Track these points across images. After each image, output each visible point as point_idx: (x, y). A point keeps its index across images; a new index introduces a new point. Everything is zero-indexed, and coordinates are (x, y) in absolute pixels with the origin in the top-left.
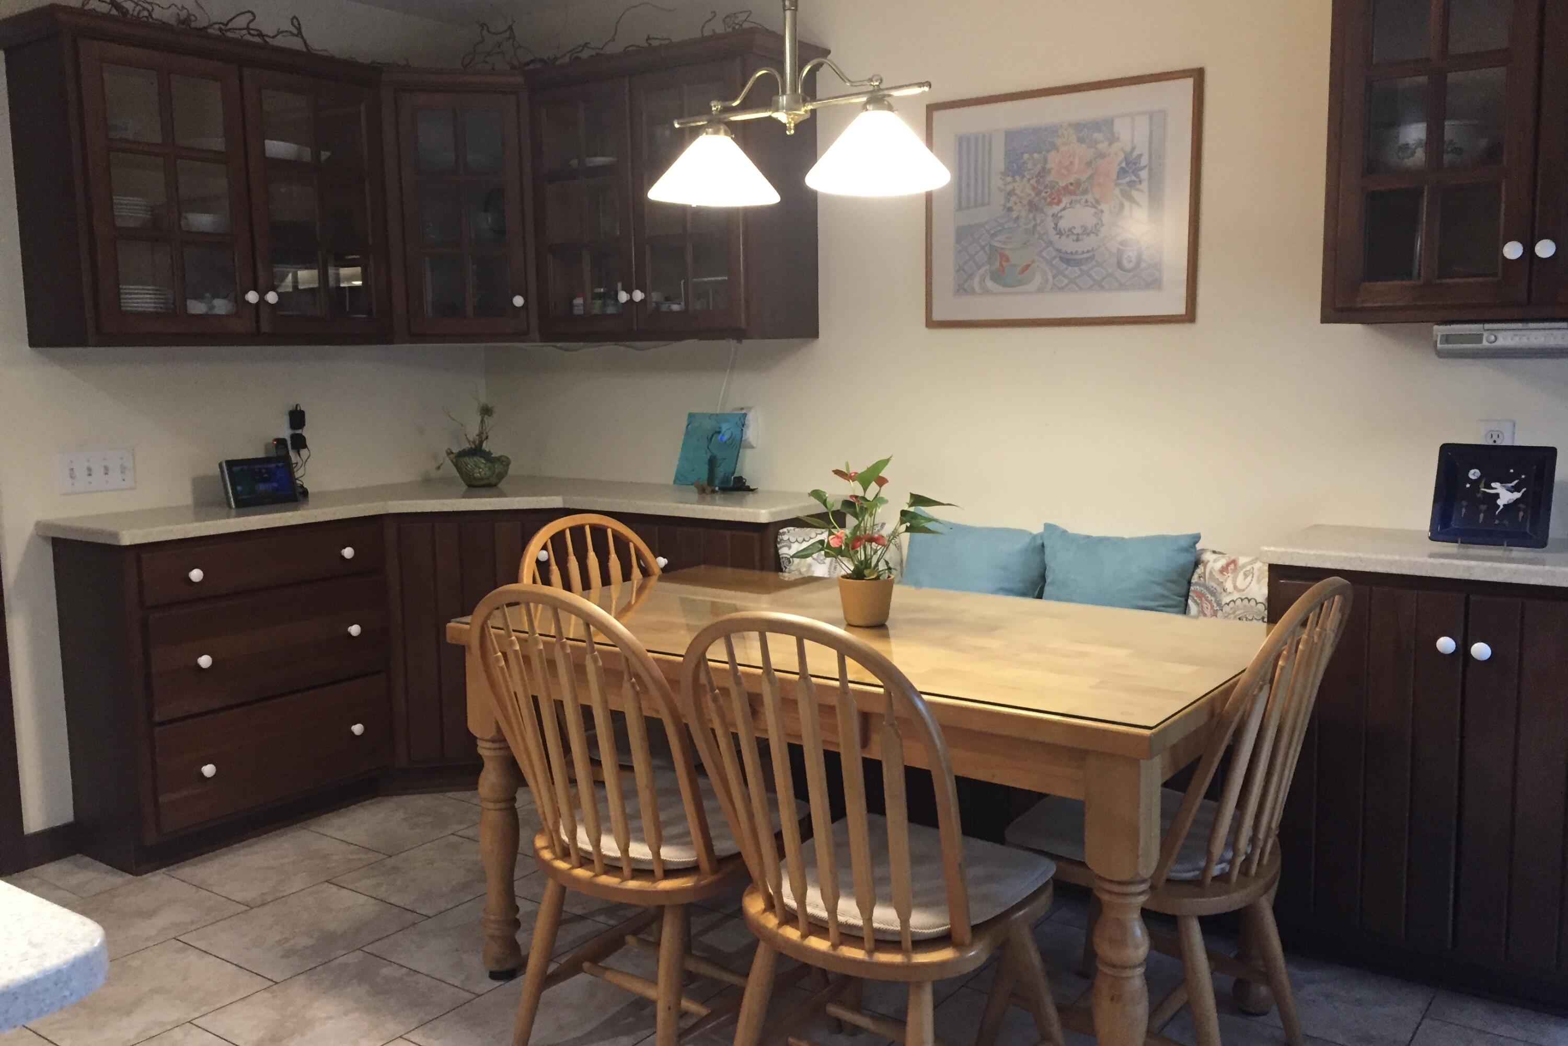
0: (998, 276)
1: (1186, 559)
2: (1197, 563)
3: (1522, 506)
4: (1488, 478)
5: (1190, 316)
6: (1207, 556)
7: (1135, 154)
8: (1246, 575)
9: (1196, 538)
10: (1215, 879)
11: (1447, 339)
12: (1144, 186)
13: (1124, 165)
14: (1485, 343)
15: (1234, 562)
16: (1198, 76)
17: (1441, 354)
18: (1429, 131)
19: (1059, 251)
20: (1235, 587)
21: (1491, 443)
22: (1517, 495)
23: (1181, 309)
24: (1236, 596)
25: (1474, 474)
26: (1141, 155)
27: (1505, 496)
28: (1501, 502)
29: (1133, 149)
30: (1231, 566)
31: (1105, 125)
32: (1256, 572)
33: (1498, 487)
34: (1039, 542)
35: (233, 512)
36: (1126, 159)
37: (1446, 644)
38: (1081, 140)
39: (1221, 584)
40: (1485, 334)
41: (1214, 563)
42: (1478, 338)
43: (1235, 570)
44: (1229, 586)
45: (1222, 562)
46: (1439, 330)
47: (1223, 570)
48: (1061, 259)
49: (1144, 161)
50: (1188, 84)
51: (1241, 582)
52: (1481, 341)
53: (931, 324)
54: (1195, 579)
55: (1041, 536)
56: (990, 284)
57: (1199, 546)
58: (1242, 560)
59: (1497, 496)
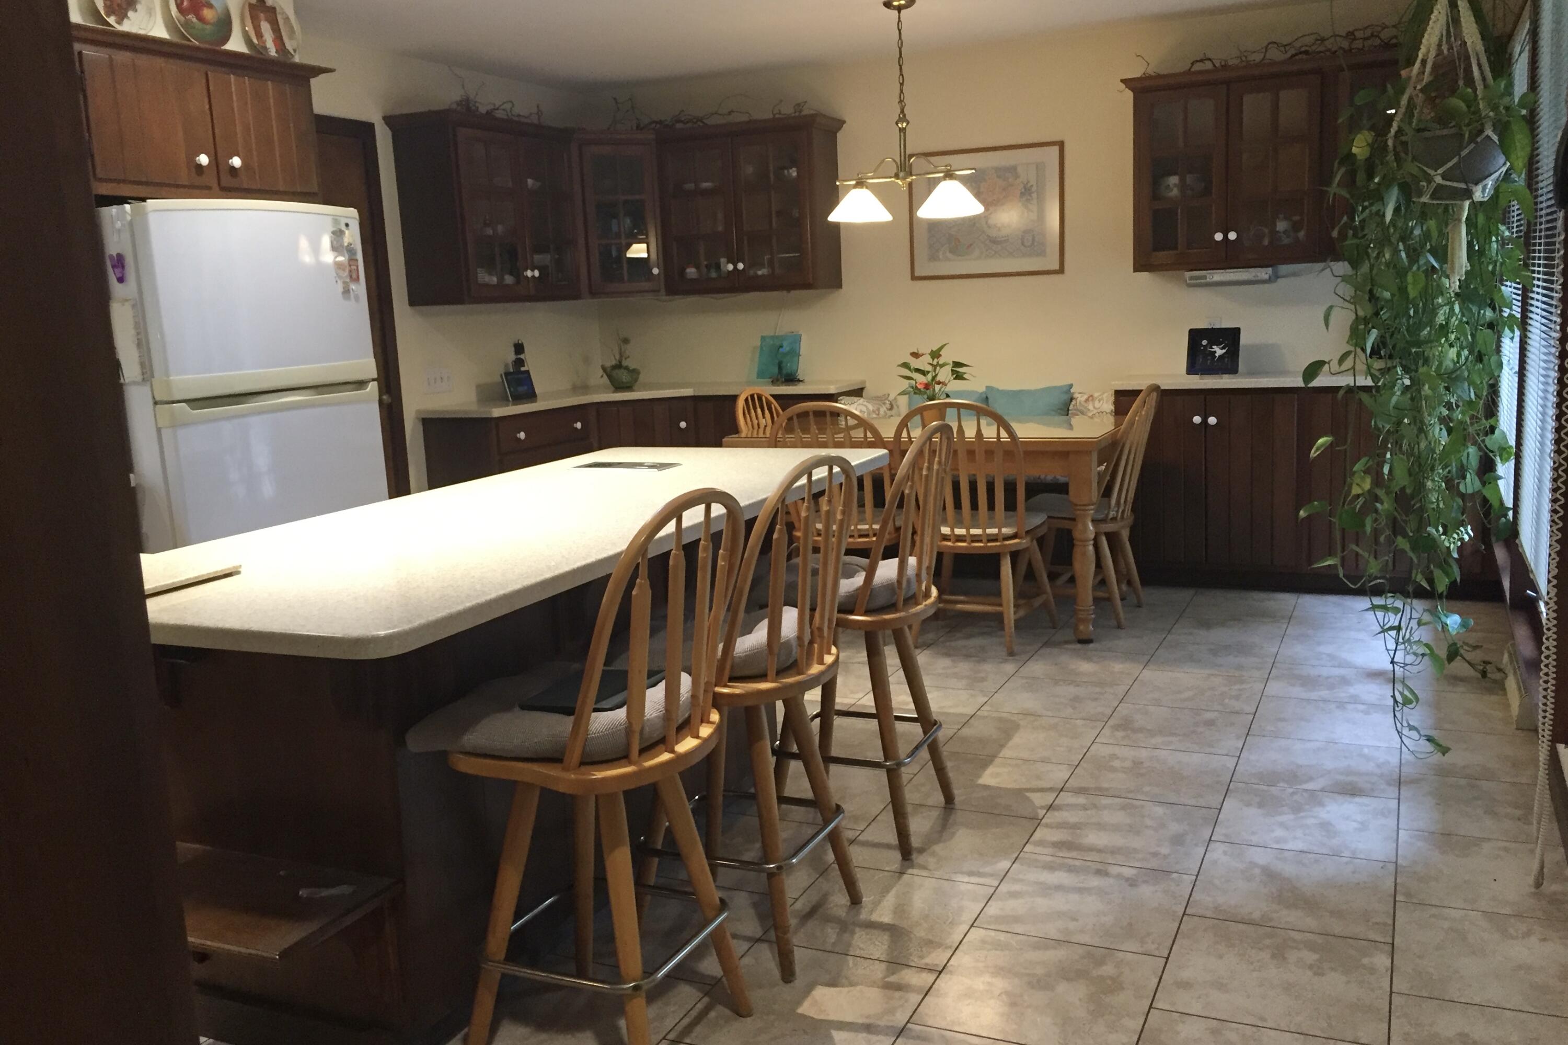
0: (954, 251)
1: (1066, 397)
2: (1072, 399)
3: (1226, 356)
4: (1211, 344)
5: (1061, 271)
6: (1076, 396)
7: (1029, 185)
8: (1099, 401)
9: (1071, 386)
10: (1112, 519)
11: (1191, 278)
12: (1035, 201)
13: (1023, 190)
14: (1208, 280)
15: (1092, 396)
16: (1061, 145)
17: (1189, 286)
18: (1181, 180)
19: (988, 236)
20: (1094, 407)
21: (1210, 327)
22: (1224, 351)
23: (1057, 267)
24: (1095, 411)
25: (1204, 342)
26: (1032, 186)
27: (1219, 351)
28: (1217, 355)
29: (1028, 182)
30: (1091, 398)
31: (1013, 170)
32: (1105, 399)
33: (1215, 348)
34: (984, 396)
35: (510, 404)
36: (1025, 187)
37: (1197, 419)
38: (998, 177)
39: (1086, 408)
40: (1208, 276)
41: (1081, 398)
42: (1205, 277)
43: (1093, 400)
44: (1091, 407)
45: (1086, 397)
46: (1188, 274)
47: (1087, 400)
48: (990, 241)
49: (1034, 189)
50: (1056, 149)
51: (1097, 404)
52: (1206, 278)
53: (914, 278)
54: (1071, 407)
55: (985, 393)
56: (949, 255)
57: (1072, 390)
58: (1096, 395)
59: (1215, 352)
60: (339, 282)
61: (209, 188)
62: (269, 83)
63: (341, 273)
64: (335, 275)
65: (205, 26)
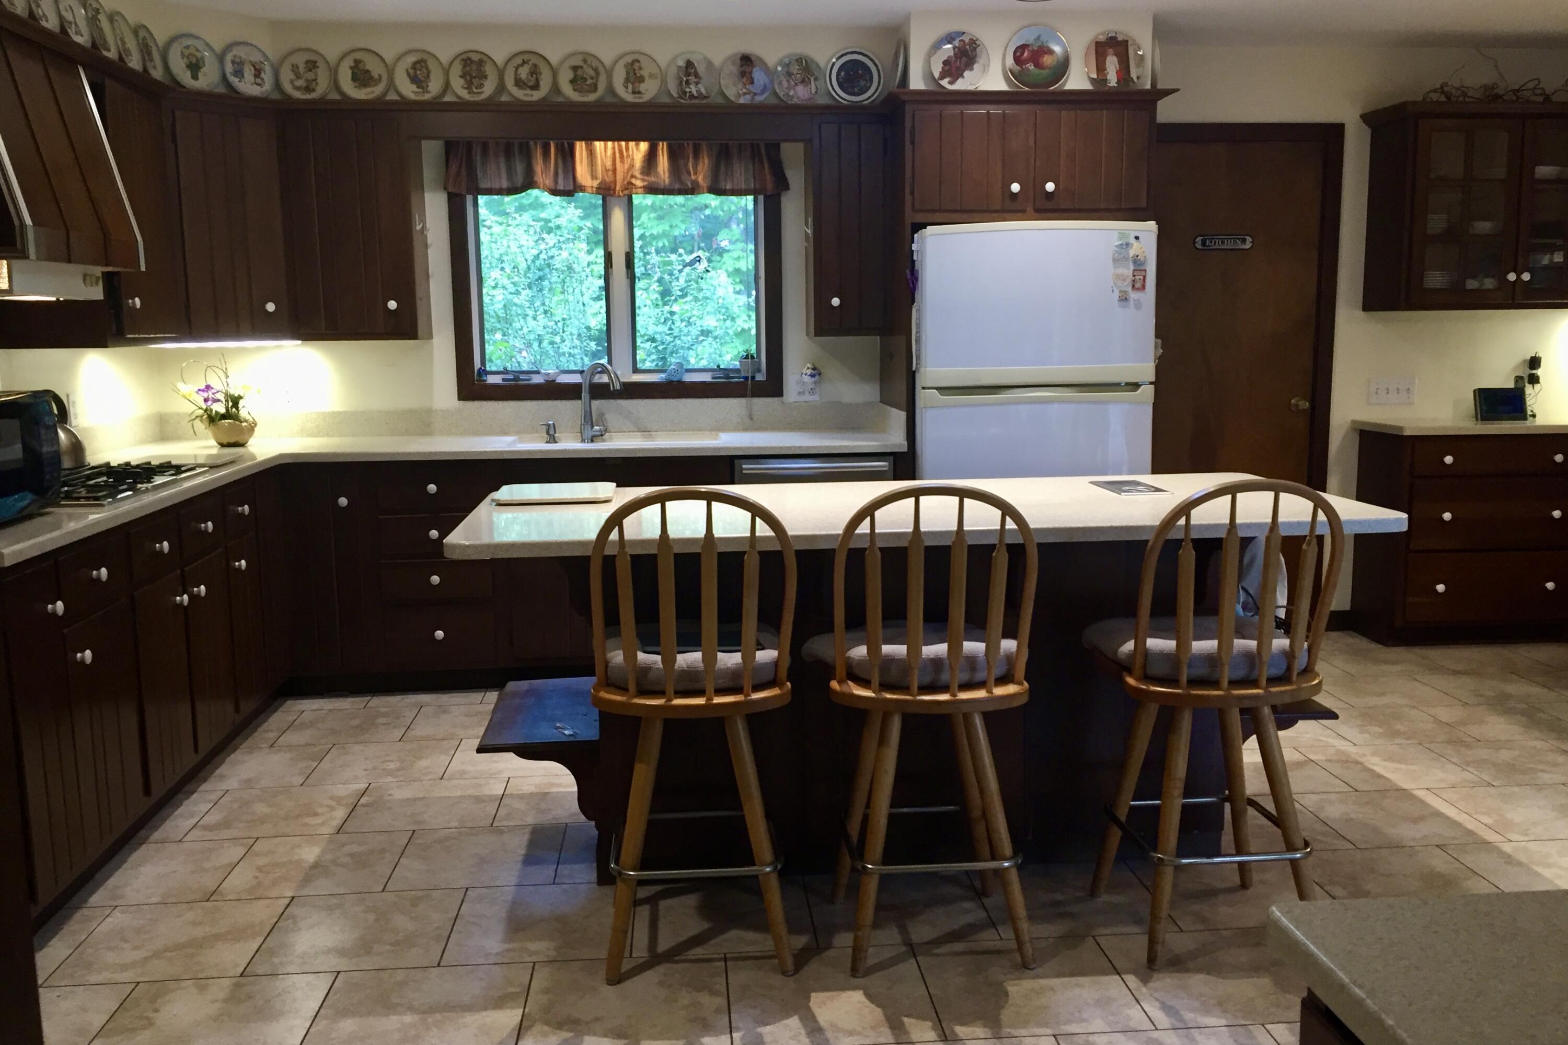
60: (1115, 289)
61: (1024, 211)
62: (1105, 112)
63: (1120, 283)
64: (1112, 284)
65: (1042, 71)
